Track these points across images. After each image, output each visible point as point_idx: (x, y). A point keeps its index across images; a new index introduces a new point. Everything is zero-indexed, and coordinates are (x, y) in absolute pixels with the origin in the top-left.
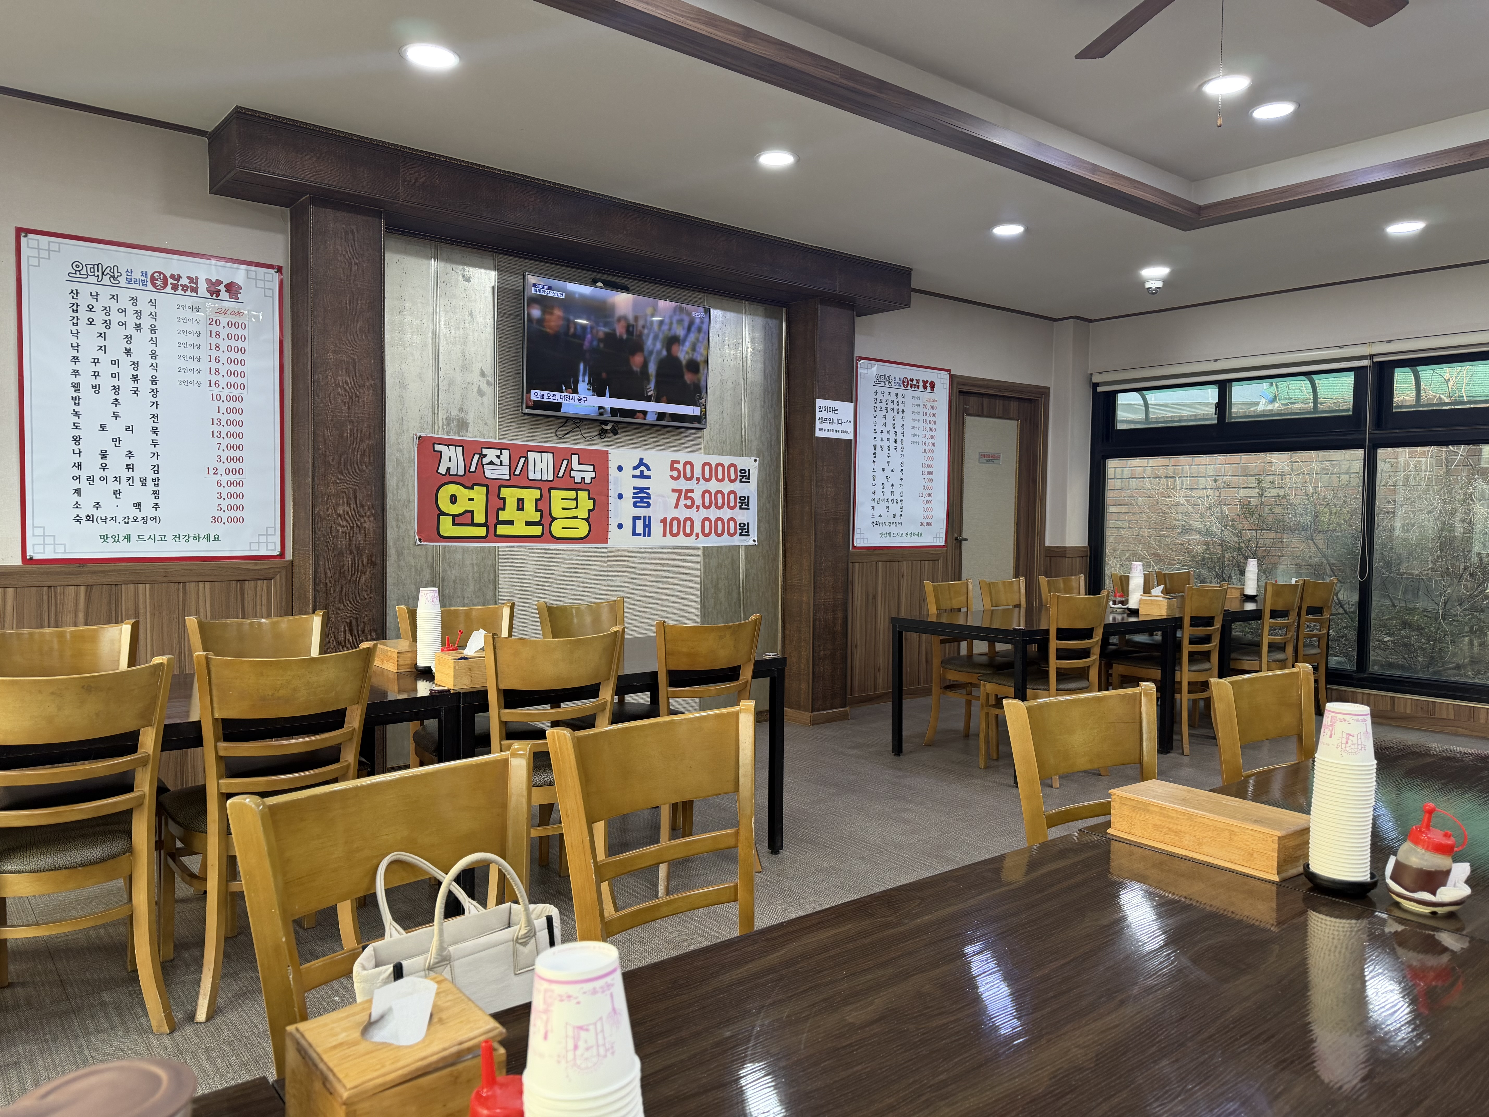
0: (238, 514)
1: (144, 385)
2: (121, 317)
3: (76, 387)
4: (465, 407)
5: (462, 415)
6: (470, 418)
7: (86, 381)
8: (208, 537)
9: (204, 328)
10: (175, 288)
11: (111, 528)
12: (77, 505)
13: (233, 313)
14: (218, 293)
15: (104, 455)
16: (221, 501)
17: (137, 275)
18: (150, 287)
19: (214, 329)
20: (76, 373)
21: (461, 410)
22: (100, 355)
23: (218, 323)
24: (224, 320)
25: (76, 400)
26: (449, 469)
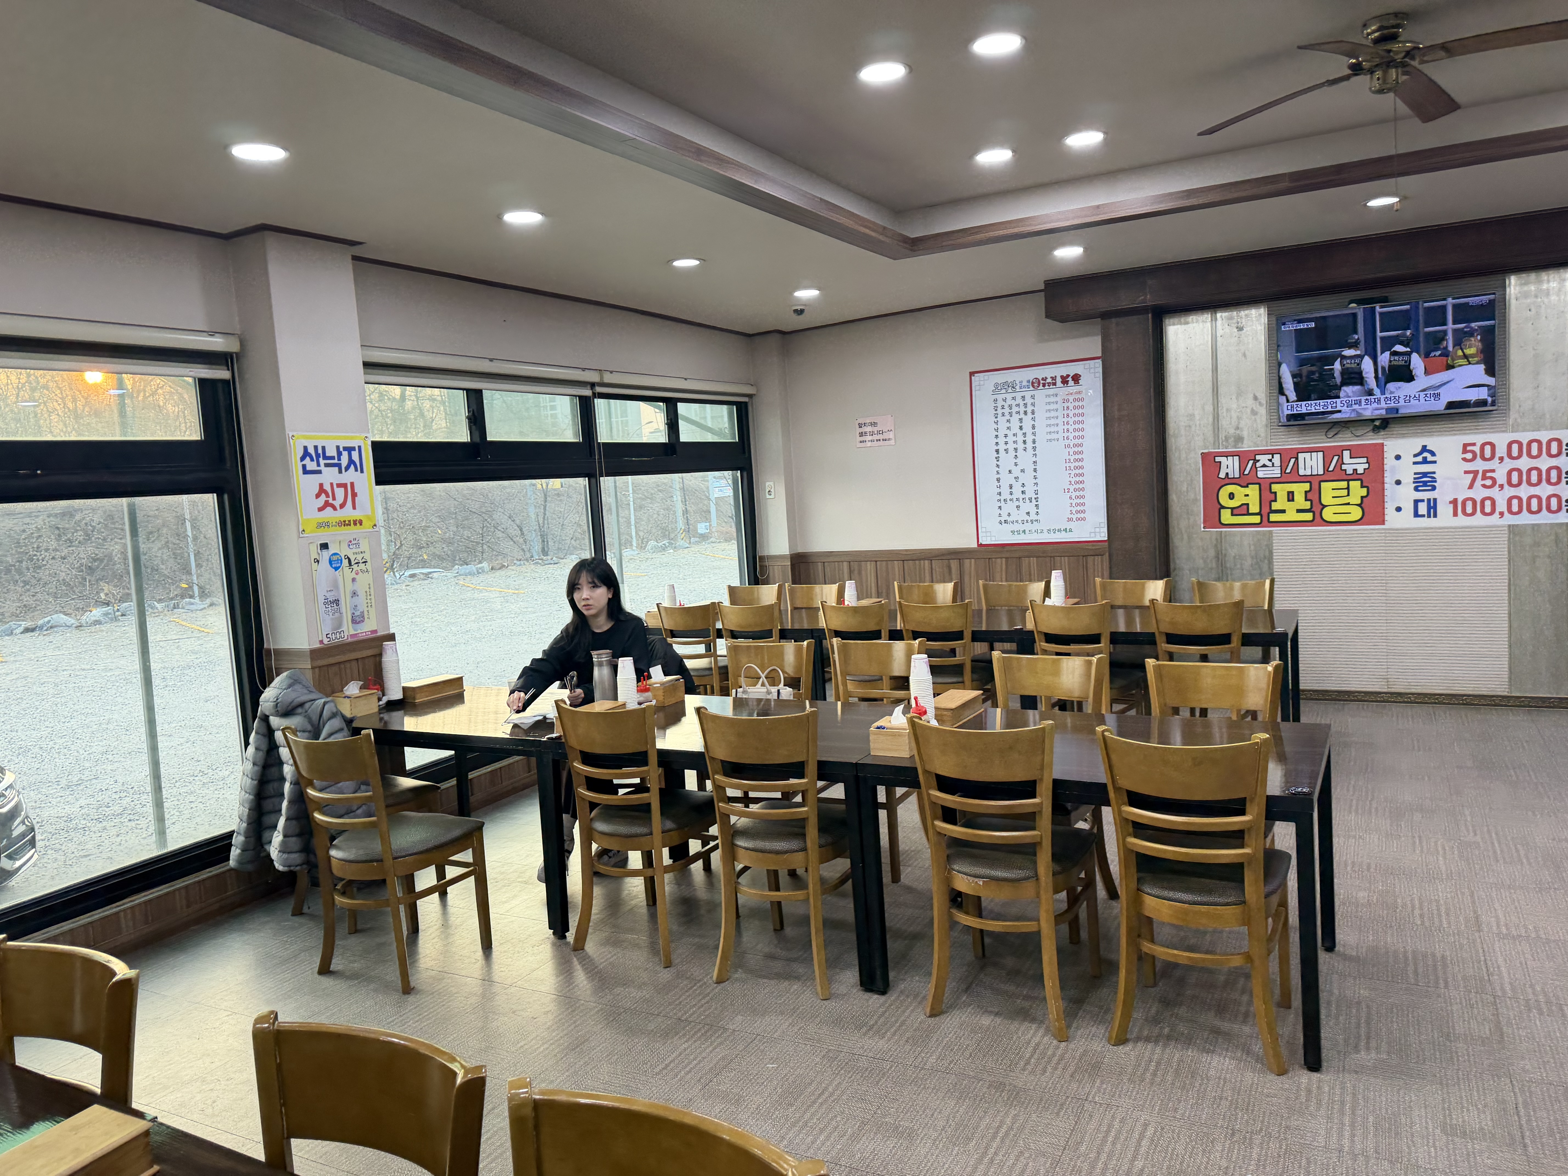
0: (1082, 515)
1: (1030, 445)
2: (1017, 409)
3: (997, 451)
4: (1240, 426)
5: (1238, 432)
6: (1245, 434)
7: (1002, 447)
8: (1065, 530)
9: (1059, 406)
10: (1044, 385)
11: (1016, 527)
12: (1000, 515)
13: (1076, 393)
14: (1067, 382)
15: (1011, 487)
16: (1072, 508)
17: (1025, 383)
18: (1032, 388)
19: (1066, 405)
20: (997, 444)
21: (1237, 428)
22: (1008, 432)
23: (1068, 401)
24: (1071, 398)
25: (997, 459)
26: (1227, 474)
